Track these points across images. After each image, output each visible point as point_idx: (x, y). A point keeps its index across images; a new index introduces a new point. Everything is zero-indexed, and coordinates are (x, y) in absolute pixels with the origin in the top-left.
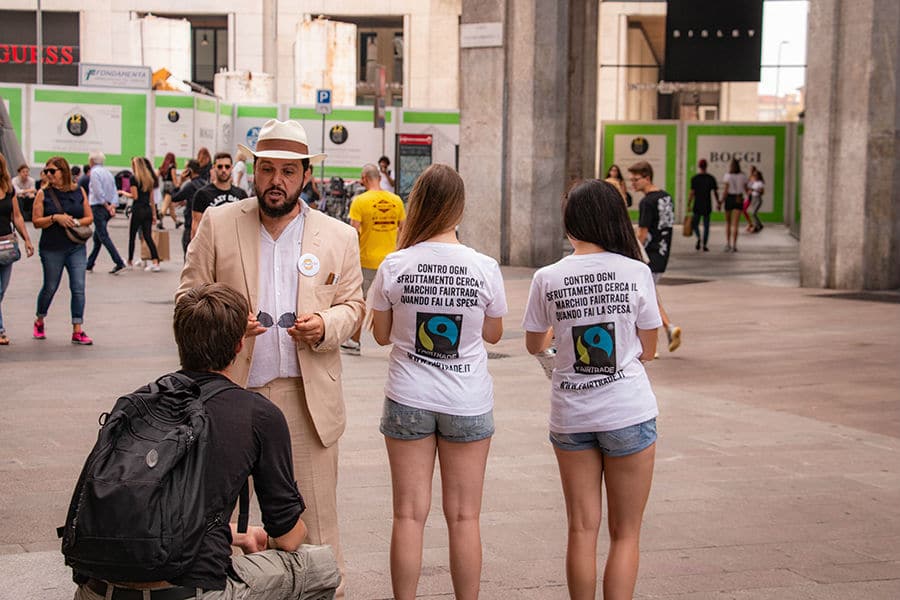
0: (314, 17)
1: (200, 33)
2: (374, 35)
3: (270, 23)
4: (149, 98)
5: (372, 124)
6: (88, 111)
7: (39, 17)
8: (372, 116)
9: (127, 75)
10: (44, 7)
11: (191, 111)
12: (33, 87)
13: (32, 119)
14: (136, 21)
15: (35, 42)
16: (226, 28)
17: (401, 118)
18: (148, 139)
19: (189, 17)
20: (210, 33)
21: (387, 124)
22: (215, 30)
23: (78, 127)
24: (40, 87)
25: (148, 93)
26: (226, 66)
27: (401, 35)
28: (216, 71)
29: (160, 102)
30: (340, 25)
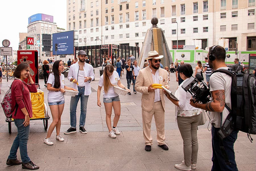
0: (221, 38)
1: (203, 42)
2: (231, 41)
3: (214, 40)
4: (195, 51)
5: (235, 54)
6: (185, 53)
7: (177, 41)
8: (235, 52)
9: (191, 47)
10: (178, 40)
11: (202, 52)
12: (176, 50)
13: (176, 55)
14: (193, 40)
15: (177, 45)
16: (207, 41)
17: (241, 53)
18: (194, 58)
19: (201, 39)
20: (205, 42)
21: (238, 54)
22: (205, 41)
23: (183, 56)
24: (177, 50)
25: (195, 50)
26: (207, 46)
27: (236, 40)
28: (206, 47)
29: (197, 51)
30: (226, 39)
